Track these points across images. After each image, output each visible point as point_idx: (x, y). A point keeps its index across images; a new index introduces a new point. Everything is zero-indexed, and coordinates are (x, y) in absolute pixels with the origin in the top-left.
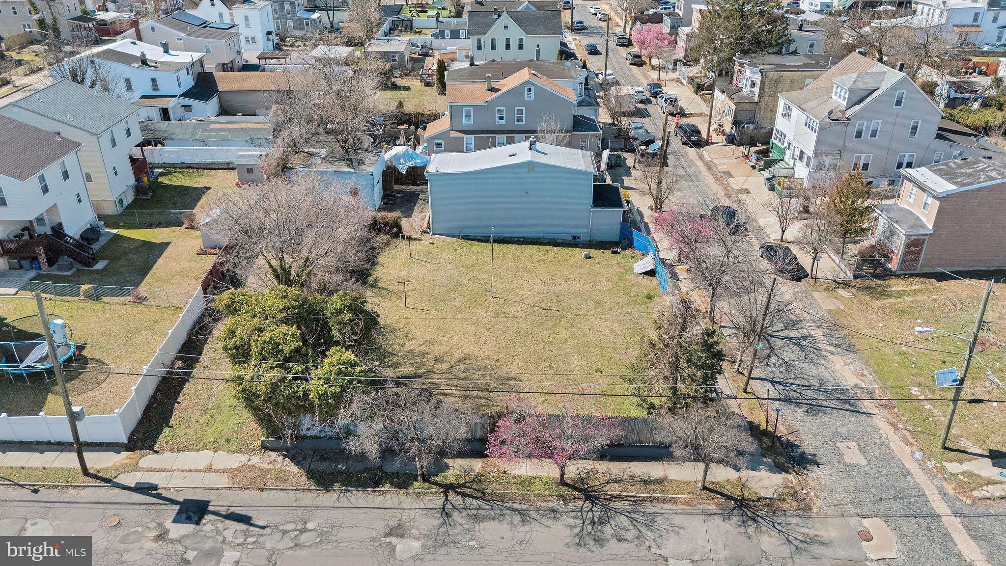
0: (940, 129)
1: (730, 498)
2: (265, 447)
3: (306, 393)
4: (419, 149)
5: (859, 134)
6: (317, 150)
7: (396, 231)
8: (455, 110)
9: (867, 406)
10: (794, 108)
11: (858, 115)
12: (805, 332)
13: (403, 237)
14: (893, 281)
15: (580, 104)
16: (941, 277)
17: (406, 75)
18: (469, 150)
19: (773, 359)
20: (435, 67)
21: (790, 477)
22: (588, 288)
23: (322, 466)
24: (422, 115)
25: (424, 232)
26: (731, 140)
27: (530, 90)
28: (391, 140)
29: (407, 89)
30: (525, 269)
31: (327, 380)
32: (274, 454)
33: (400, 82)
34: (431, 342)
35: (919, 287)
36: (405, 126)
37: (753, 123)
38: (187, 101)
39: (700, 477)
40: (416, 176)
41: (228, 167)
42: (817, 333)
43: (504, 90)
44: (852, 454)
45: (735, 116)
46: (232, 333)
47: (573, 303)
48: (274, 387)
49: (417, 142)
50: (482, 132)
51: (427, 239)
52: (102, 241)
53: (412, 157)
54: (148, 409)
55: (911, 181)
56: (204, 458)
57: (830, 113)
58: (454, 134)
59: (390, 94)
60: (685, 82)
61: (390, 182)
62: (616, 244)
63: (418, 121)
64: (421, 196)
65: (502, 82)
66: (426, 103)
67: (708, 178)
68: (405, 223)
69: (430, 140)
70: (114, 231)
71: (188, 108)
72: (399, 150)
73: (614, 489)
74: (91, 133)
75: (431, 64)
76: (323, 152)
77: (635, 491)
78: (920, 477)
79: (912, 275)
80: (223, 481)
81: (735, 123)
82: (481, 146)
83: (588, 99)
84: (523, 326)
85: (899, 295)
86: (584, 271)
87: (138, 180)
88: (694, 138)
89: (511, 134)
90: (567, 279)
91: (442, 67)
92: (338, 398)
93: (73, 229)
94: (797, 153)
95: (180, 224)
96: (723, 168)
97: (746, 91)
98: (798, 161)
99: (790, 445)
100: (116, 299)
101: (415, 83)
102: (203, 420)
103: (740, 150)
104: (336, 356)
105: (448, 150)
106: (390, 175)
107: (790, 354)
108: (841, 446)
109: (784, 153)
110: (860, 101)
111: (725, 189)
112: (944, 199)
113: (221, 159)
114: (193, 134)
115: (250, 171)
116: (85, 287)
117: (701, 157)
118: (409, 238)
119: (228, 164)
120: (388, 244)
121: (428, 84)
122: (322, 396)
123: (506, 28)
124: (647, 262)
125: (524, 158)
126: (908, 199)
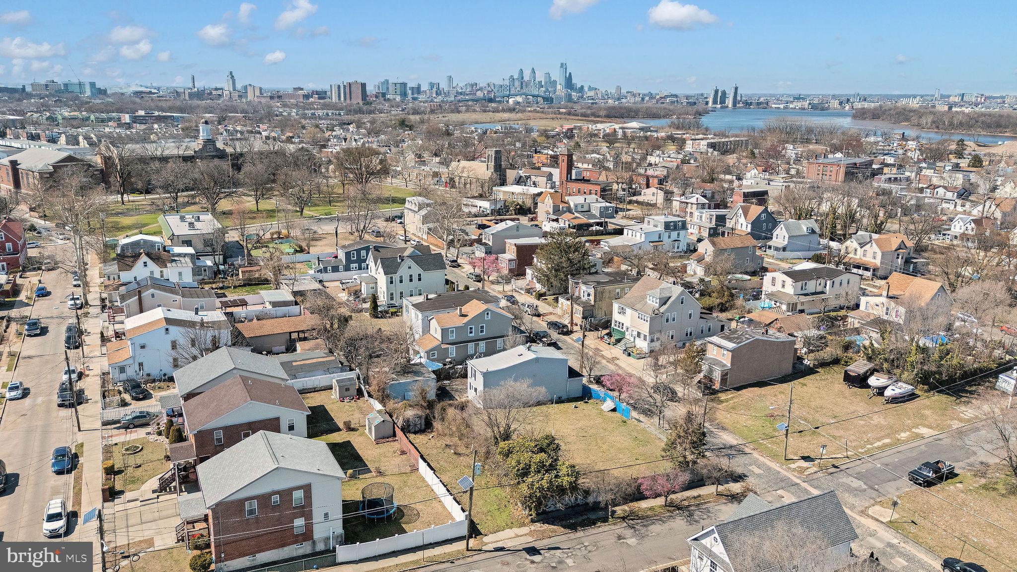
0: (701, 313)
1: (728, 496)
2: (533, 521)
5: (667, 321)
8: (445, 332)
9: (747, 450)
10: (627, 309)
11: (667, 310)
14: (720, 395)
21: (742, 483)
22: (592, 423)
27: (488, 314)
32: (538, 523)
35: (732, 395)
39: (712, 491)
41: (315, 390)
44: (757, 471)
45: (583, 314)
47: (593, 431)
50: (461, 343)
55: (712, 343)
56: (510, 532)
57: (651, 310)
58: (444, 346)
60: (522, 292)
68: (470, 405)
69: (428, 352)
73: (686, 503)
77: (693, 502)
78: (784, 472)
79: (727, 390)
80: (531, 539)
81: (584, 318)
85: (727, 401)
86: (581, 415)
88: (565, 330)
89: (477, 342)
90: (578, 420)
94: (635, 333)
95: (341, 430)
96: (592, 346)
97: (585, 298)
98: (637, 338)
100: (367, 476)
102: (489, 518)
103: (596, 334)
104: (566, 464)
108: (750, 468)
109: (624, 333)
110: (665, 303)
111: (604, 358)
112: (733, 351)
115: (348, 389)
116: (350, 472)
123: (410, 268)
124: (609, 404)
125: (530, 356)
126: (712, 353)
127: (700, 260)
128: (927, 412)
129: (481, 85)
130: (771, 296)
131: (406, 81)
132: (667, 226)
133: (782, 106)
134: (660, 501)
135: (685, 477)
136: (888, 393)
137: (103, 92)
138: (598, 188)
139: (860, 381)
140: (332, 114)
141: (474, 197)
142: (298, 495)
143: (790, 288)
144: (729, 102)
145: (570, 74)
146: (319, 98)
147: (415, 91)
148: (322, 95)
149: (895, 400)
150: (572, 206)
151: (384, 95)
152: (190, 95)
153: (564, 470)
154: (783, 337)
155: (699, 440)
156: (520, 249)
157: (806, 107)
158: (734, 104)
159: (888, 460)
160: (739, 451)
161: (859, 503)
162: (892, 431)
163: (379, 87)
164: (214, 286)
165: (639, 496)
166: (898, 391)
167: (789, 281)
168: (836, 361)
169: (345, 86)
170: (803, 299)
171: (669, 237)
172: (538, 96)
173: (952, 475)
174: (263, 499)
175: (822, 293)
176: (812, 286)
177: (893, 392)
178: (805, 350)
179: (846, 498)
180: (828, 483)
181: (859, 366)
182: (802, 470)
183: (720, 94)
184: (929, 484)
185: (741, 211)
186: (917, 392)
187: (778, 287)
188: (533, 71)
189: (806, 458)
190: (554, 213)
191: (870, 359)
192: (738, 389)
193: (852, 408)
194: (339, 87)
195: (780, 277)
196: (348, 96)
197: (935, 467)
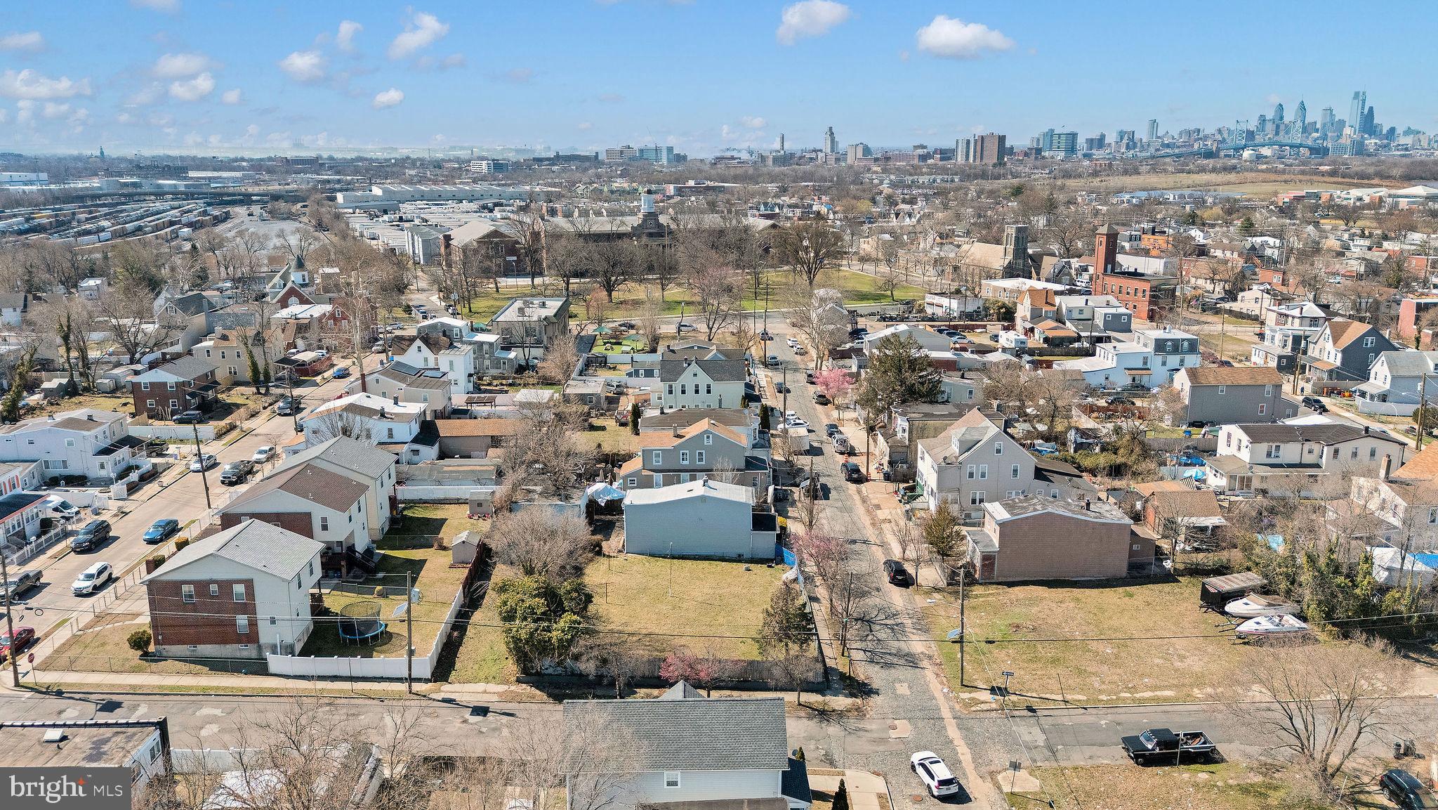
1: (815, 709)
2: (519, 681)
3: (550, 638)
4: (615, 485)
5: (971, 475)
6: (534, 488)
7: (597, 550)
8: (647, 454)
9: (925, 663)
10: (926, 453)
11: (969, 460)
12: (900, 621)
13: (604, 555)
14: (976, 587)
15: (754, 446)
16: (1011, 584)
17: (602, 415)
18: (658, 486)
19: (870, 637)
20: (630, 408)
21: (858, 700)
22: (744, 591)
23: (557, 691)
24: (618, 455)
25: (620, 551)
26: (887, 478)
27: (708, 437)
28: (591, 477)
29: (603, 428)
30: (698, 578)
31: (563, 631)
32: (524, 685)
33: (596, 422)
34: (626, 624)
35: (993, 591)
36: (603, 465)
37: (906, 463)
38: (416, 447)
39: (796, 700)
40: (614, 507)
41: (458, 502)
42: (908, 622)
43: (687, 437)
44: (903, 689)
45: (891, 457)
46: (505, 603)
47: (732, 601)
48: (532, 634)
49: (614, 478)
50: (669, 471)
51: (622, 556)
52: (376, 559)
53: (609, 492)
54: (439, 661)
55: (988, 512)
56: (481, 687)
57: (945, 458)
58: (645, 473)
59: (588, 434)
60: (862, 422)
61: (592, 512)
62: (771, 561)
63: (613, 461)
64: (617, 524)
65: (688, 429)
66: (621, 444)
67: (860, 509)
68: (604, 544)
69: (625, 478)
70: (382, 552)
71: (416, 452)
72: (599, 486)
74: (372, 478)
75: (626, 405)
76: (539, 489)
78: (941, 701)
79: (991, 583)
80: (495, 698)
81: (890, 463)
82: (668, 482)
83: (762, 442)
84: (692, 615)
85: (977, 597)
86: (744, 579)
87: (391, 513)
88: (855, 476)
89: (693, 473)
90: (729, 585)
91: (637, 413)
92: (570, 642)
93: (360, 547)
94: (929, 489)
95: (432, 546)
96: (875, 502)
97: (899, 435)
98: (930, 496)
99: (865, 685)
100: (399, 597)
101: (610, 423)
102: (476, 667)
103: (891, 487)
104: (568, 617)
105: (640, 486)
106: (593, 508)
107: (883, 634)
108: (897, 684)
109: (923, 489)
110: (969, 449)
111: (873, 519)
112: (1001, 524)
113: (453, 495)
114: (430, 475)
115: (480, 505)
116: (379, 588)
117: (859, 492)
118: (609, 557)
119: (458, 499)
120: (591, 560)
121: (623, 424)
122: (560, 640)
123: (695, 375)
126: (987, 526)
129: (1206, 132)
131: (1075, 131)
132: (1162, 345)
136: (1246, 627)
137: (681, 158)
138: (1147, 286)
139: (1216, 601)
140: (942, 180)
141: (942, 294)
143: (1246, 451)
145: (1371, 109)
146: (941, 159)
147: (1095, 144)
148: (946, 154)
150: (1064, 309)
151: (1039, 151)
152: (775, 160)
154: (1114, 517)
160: (911, 662)
162: (1196, 682)
163: (1038, 140)
164: (504, 382)
166: (1265, 626)
167: (1245, 440)
169: (976, 141)
170: (1268, 472)
171: (1164, 364)
175: (1315, 466)
177: (1257, 627)
181: (1234, 580)
182: (969, 704)
185: (1328, 331)
187: (1234, 449)
188: (1303, 107)
189: (997, 690)
190: (1032, 318)
192: (1014, 584)
194: (968, 142)
195: (1236, 432)
196: (978, 155)
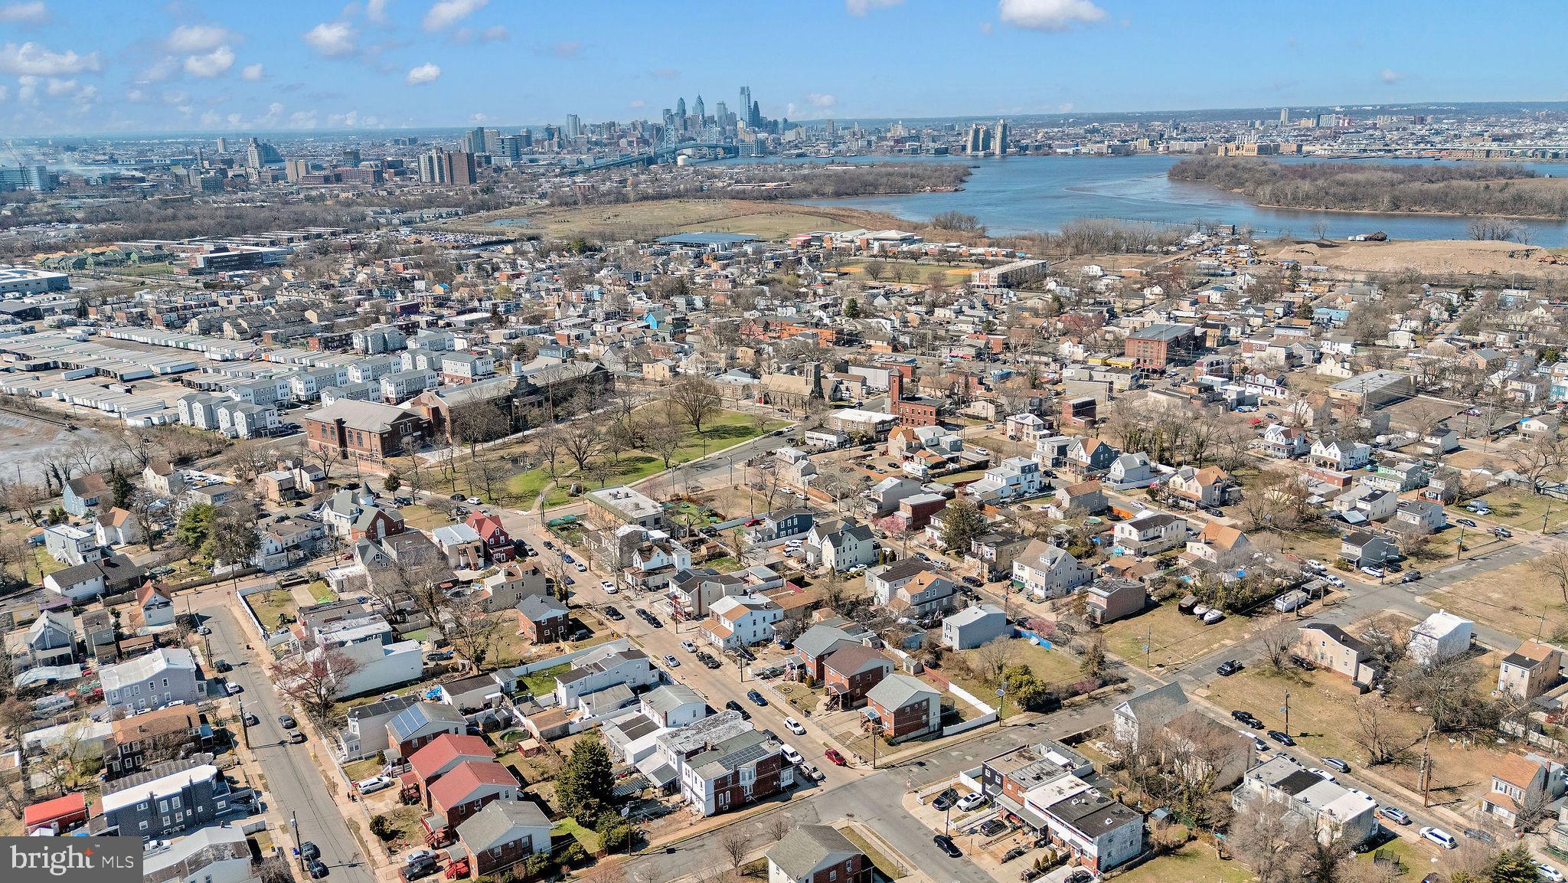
1: (1121, 690)
5: (1056, 574)
10: (1026, 567)
11: (1056, 568)
14: (1101, 627)
35: (1109, 627)
45: (989, 569)
55: (1092, 593)
58: (912, 607)
73: (1098, 696)
77: (1101, 695)
85: (1106, 630)
94: (1034, 584)
98: (1035, 588)
108: (1129, 673)
109: (1023, 584)
110: (1054, 563)
112: (1107, 597)
124: (1034, 641)
125: (982, 614)
126: (1092, 599)
127: (1059, 506)
128: (1231, 629)
129: (623, 127)
130: (1122, 542)
132: (1023, 470)
133: (1070, 151)
134: (1086, 696)
135: (1099, 682)
136: (1207, 618)
137: (55, 180)
138: (933, 409)
139: (1188, 611)
142: (924, 703)
143: (1135, 535)
144: (996, 145)
145: (756, 103)
146: (397, 173)
147: (523, 141)
148: (398, 168)
149: (1211, 622)
150: (923, 441)
153: (1039, 684)
154: (1136, 582)
155: (1101, 662)
156: (916, 509)
157: (1105, 151)
158: (1003, 150)
159: (1206, 663)
160: (1120, 664)
161: (1190, 688)
162: (1209, 643)
165: (1076, 694)
166: (1212, 616)
167: (1134, 531)
168: (1173, 596)
170: (1146, 544)
172: (716, 147)
173: (1241, 668)
174: (912, 706)
175: (1159, 537)
176: (1151, 533)
177: (1210, 617)
178: (1151, 589)
179: (1184, 686)
180: (1173, 679)
181: (1188, 600)
182: (1158, 673)
183: (981, 136)
184: (1228, 674)
185: (1080, 445)
186: (1225, 615)
187: (1126, 535)
188: (700, 102)
189: (1160, 666)
190: (908, 449)
191: (1195, 594)
192: (1112, 622)
193: (1185, 630)
194: (431, 159)
195: (1128, 527)
196: (447, 173)
197: (1231, 665)
